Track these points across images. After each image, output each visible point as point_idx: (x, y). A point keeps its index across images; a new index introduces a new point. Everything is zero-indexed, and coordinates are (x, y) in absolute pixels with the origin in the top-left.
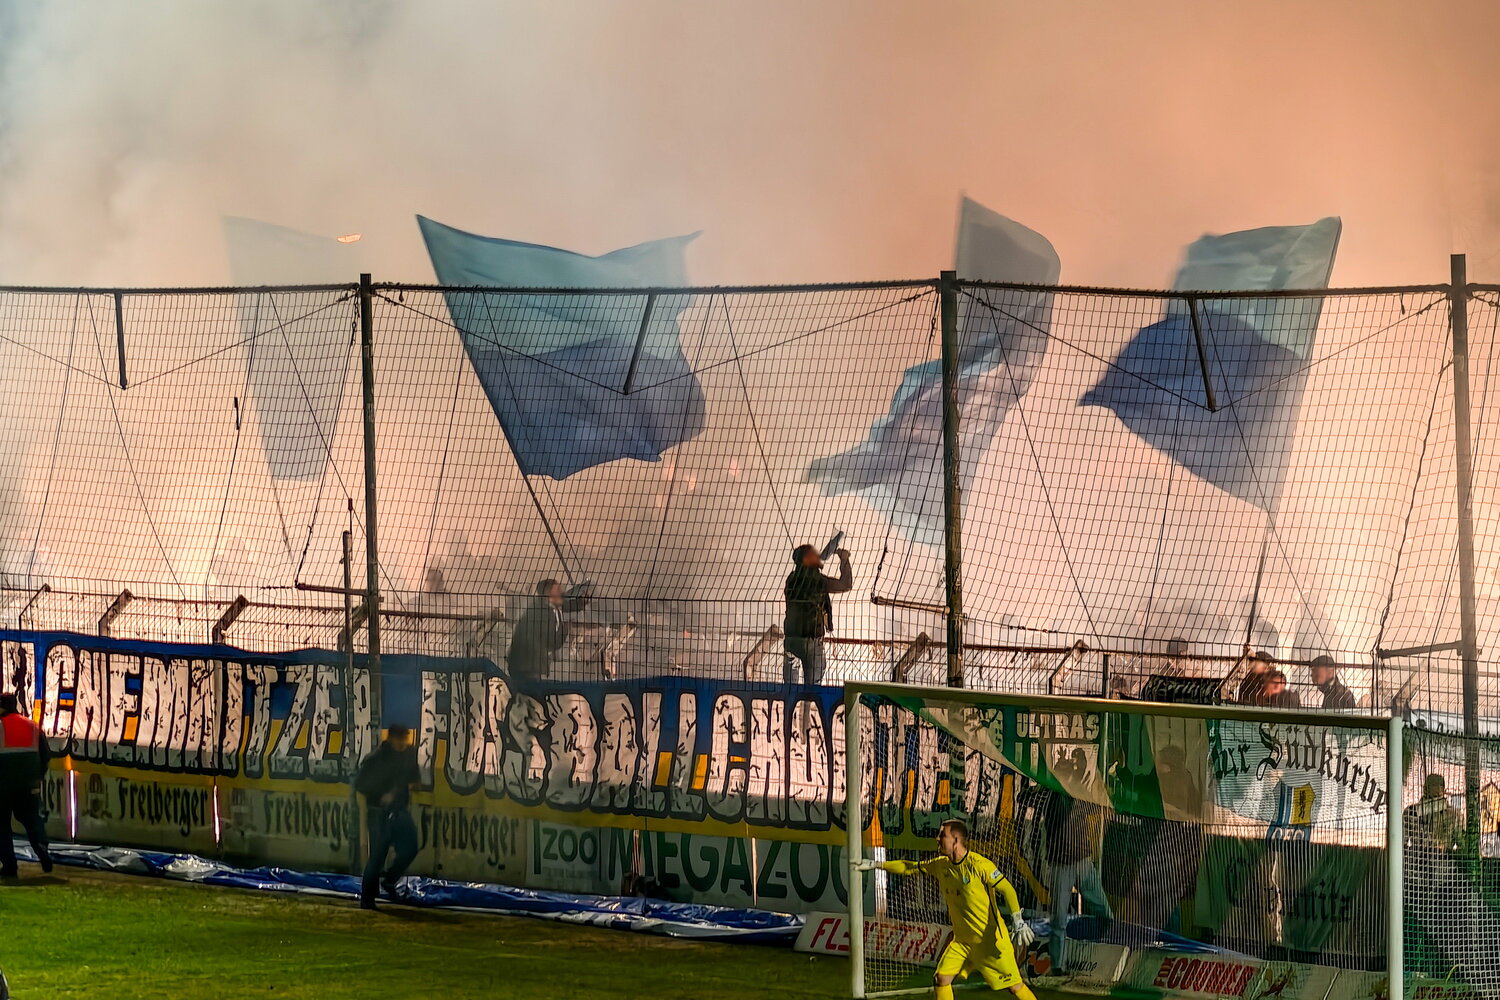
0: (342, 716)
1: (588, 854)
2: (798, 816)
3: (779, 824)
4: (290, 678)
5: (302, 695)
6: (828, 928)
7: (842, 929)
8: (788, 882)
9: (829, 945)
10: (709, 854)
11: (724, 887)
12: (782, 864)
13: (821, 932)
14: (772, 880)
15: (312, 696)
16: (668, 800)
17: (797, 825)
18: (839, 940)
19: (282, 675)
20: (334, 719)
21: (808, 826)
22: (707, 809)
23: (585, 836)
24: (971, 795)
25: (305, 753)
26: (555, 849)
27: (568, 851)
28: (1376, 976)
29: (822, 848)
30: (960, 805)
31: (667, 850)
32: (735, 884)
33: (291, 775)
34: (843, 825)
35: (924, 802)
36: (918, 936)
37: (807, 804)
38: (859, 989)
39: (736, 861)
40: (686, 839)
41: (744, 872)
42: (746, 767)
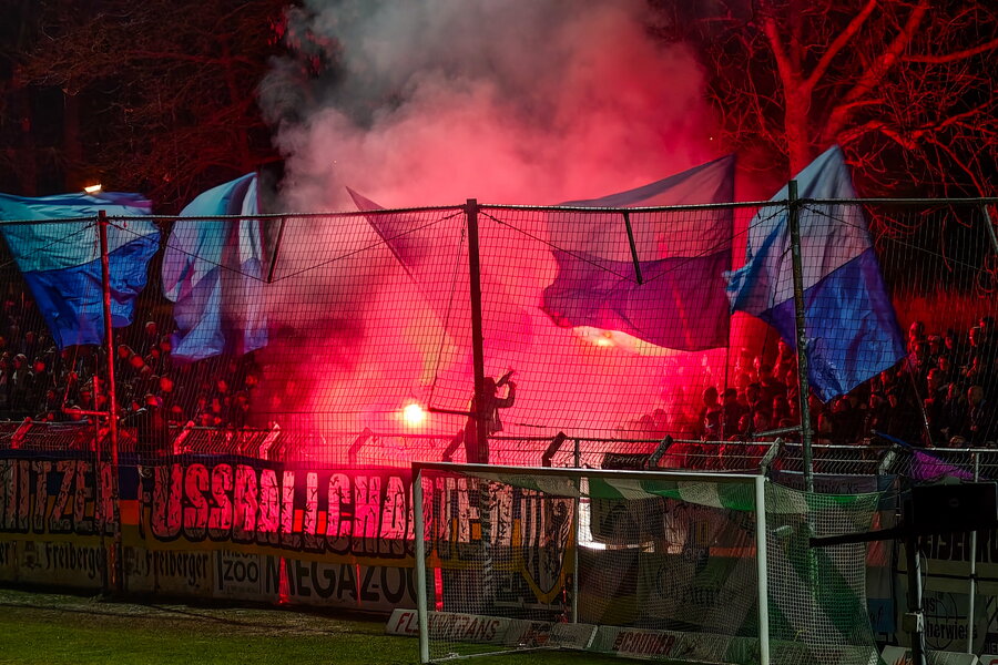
0: (94, 492)
1: (253, 577)
2: (385, 549)
3: (373, 555)
4: (59, 469)
5: (67, 481)
6: (406, 619)
7: (415, 619)
8: (380, 591)
9: (407, 630)
10: (329, 574)
11: (340, 595)
12: (376, 579)
13: (401, 621)
14: (370, 589)
15: (74, 481)
16: (302, 540)
17: (384, 556)
18: (414, 626)
19: (54, 468)
20: (88, 495)
21: (391, 555)
22: (327, 545)
23: (250, 565)
24: (493, 533)
25: (71, 517)
26: (231, 574)
27: (240, 575)
28: (752, 640)
29: (401, 570)
30: (488, 538)
31: (302, 572)
32: (346, 593)
33: (63, 531)
34: (413, 554)
35: (465, 537)
36: (463, 622)
37: (392, 541)
38: (426, 658)
39: (346, 578)
40: (314, 565)
41: (351, 585)
42: (352, 519)
